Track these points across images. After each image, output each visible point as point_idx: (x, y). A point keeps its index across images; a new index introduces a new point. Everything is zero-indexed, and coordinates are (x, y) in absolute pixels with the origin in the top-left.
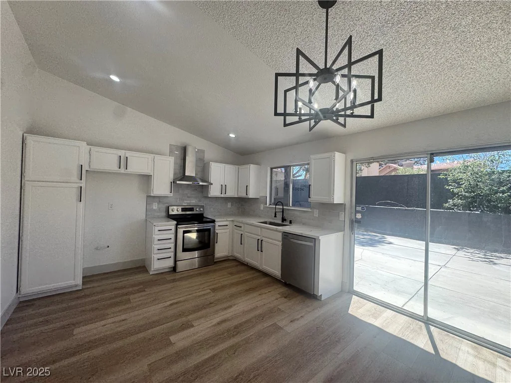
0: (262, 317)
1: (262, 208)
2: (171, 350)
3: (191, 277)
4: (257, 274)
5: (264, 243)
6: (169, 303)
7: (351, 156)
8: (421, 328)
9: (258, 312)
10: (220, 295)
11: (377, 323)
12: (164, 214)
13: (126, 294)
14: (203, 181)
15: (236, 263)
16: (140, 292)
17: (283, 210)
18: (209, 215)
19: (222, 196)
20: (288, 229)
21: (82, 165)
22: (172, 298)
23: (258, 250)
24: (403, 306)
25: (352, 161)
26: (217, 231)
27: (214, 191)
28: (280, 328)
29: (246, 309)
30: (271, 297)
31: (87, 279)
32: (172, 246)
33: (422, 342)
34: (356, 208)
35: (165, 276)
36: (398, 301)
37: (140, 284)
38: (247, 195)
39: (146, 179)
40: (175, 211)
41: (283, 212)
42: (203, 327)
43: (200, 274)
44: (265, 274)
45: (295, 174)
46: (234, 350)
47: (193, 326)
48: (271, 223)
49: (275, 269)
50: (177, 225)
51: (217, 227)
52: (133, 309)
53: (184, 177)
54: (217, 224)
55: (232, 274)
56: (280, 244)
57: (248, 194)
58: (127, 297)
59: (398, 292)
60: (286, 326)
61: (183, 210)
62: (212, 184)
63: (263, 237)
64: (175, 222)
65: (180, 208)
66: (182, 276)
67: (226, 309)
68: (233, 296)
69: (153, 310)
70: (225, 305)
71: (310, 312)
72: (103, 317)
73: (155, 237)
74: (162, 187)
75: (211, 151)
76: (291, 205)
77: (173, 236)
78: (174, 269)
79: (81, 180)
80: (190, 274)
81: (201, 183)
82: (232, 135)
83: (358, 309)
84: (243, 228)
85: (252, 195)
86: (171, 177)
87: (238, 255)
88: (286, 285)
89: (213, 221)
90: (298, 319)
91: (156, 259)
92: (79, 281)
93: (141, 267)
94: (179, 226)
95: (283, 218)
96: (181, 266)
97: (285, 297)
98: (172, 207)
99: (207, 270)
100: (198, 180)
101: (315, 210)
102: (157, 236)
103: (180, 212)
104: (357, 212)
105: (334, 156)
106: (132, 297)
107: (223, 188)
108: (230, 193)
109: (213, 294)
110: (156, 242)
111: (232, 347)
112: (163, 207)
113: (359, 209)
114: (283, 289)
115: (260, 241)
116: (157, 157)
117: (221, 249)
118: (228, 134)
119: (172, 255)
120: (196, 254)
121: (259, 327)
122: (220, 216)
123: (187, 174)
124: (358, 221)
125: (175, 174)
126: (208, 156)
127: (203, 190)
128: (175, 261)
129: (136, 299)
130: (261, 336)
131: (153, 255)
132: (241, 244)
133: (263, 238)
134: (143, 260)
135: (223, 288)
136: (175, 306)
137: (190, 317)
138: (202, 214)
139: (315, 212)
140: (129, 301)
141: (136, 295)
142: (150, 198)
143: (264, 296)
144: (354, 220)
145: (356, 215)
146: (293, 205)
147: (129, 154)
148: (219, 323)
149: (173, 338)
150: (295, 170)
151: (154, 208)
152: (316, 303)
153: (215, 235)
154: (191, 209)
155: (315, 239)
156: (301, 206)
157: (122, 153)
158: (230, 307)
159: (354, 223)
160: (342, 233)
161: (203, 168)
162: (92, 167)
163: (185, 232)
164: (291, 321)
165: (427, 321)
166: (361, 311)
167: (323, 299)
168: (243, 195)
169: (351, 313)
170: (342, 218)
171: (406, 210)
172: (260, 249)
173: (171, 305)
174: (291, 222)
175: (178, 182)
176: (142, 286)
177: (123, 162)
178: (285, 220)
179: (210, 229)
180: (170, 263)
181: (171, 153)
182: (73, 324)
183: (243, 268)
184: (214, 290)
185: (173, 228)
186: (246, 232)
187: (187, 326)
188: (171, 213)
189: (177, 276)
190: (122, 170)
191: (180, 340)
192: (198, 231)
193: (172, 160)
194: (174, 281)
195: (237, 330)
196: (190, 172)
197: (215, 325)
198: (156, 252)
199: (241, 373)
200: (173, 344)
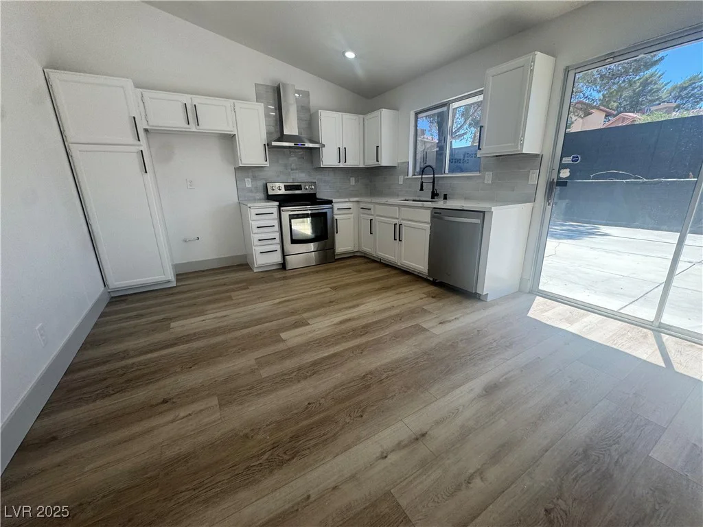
0: (399, 318)
1: (401, 182)
2: (281, 346)
3: (305, 274)
4: (394, 272)
5: (403, 229)
6: (278, 301)
7: (565, 61)
8: (645, 336)
9: (394, 312)
10: (342, 293)
11: (573, 329)
12: (261, 195)
13: (227, 291)
14: (312, 142)
15: (364, 260)
16: (245, 289)
17: (434, 179)
18: (321, 195)
19: (341, 165)
20: (440, 204)
21: (134, 118)
22: (284, 295)
23: (395, 239)
24: (620, 309)
25: (567, 70)
26: (336, 217)
27: (329, 158)
28: (425, 330)
29: (378, 308)
30: (413, 297)
31: (179, 277)
32: (277, 235)
33: (647, 352)
34: (561, 160)
35: (274, 274)
36: (613, 305)
37: (241, 282)
38: (377, 161)
39: (229, 140)
40: (279, 189)
41: (434, 183)
42: (322, 325)
43: (317, 272)
44: (405, 272)
45: (456, 132)
46: (360, 350)
47: (308, 324)
48: (414, 201)
49: (420, 264)
50: (280, 206)
51: (336, 211)
52: (237, 305)
53: (282, 137)
54: (336, 206)
55: (360, 271)
56: (428, 226)
57: (379, 159)
58: (228, 294)
59: (610, 293)
60: (433, 327)
61: (287, 188)
62: (324, 146)
63: (403, 219)
64: (277, 203)
65: (282, 186)
66: (295, 273)
67: (351, 307)
68: (360, 295)
69: (260, 308)
70: (350, 304)
71: (468, 314)
72: (202, 313)
73: (253, 223)
74: (252, 152)
75: (319, 93)
76: (447, 171)
77: (276, 223)
78: (283, 266)
79: (139, 140)
80: (303, 272)
81: (307, 145)
82: (350, 55)
83: (541, 311)
84: (372, 210)
85: (384, 162)
86: (262, 137)
87: (367, 249)
88: (434, 283)
89: (330, 202)
90: (450, 321)
91: (258, 253)
92: (170, 276)
93: (242, 265)
94: (282, 208)
95: (433, 192)
96: (293, 262)
97: (433, 297)
98: (271, 185)
99: (326, 267)
100: (306, 140)
101: (487, 173)
102: (254, 222)
103: (283, 192)
104: (562, 166)
105: (533, 61)
106: (232, 294)
107: (342, 153)
108: (353, 161)
109: (334, 292)
110: (256, 230)
111: (358, 347)
112: (260, 184)
113: (567, 160)
114: (432, 289)
115: (397, 227)
116: (239, 104)
117: (344, 242)
118: (344, 53)
119: (278, 247)
120: (312, 247)
121: (396, 327)
122: (340, 197)
123: (286, 132)
124: (562, 183)
125: (269, 134)
126: (315, 101)
127: (313, 154)
128: (284, 256)
129: (238, 296)
130: (398, 337)
131: (254, 248)
132: (371, 233)
133: (403, 222)
134: (245, 256)
135: (348, 285)
136: (287, 303)
137: (305, 315)
138: (315, 194)
139: (486, 176)
140: (230, 298)
141: (236, 293)
142: (242, 171)
143: (401, 296)
144: (555, 180)
145: (559, 172)
146: (451, 171)
147: (197, 100)
148: (341, 322)
149: (283, 335)
150: (455, 121)
151: (247, 186)
152: (479, 304)
153: (335, 221)
154: (299, 187)
155: (484, 212)
156: (462, 171)
157: (186, 99)
158: (358, 305)
159: (556, 185)
160: (529, 205)
161: (310, 122)
162: (150, 123)
163: (292, 217)
164: (441, 323)
165: (658, 329)
166: (548, 314)
167: (489, 299)
168: (371, 162)
169: (532, 316)
170: (534, 175)
171: (644, 183)
172: (397, 237)
173: (280, 303)
174: (445, 197)
175: (274, 144)
176: (244, 284)
177: (191, 114)
178: (437, 195)
179: (326, 213)
180: (276, 258)
181: (258, 99)
182: (171, 319)
183: (374, 265)
184: (334, 289)
185: (275, 210)
186: (377, 216)
187: (304, 323)
188: (271, 192)
189: (288, 274)
190: (193, 128)
191: (292, 337)
192: (313, 216)
193: (260, 108)
194: (285, 278)
195: (366, 329)
196: (291, 128)
197: (337, 324)
198: (257, 243)
199: (371, 373)
200: (284, 341)
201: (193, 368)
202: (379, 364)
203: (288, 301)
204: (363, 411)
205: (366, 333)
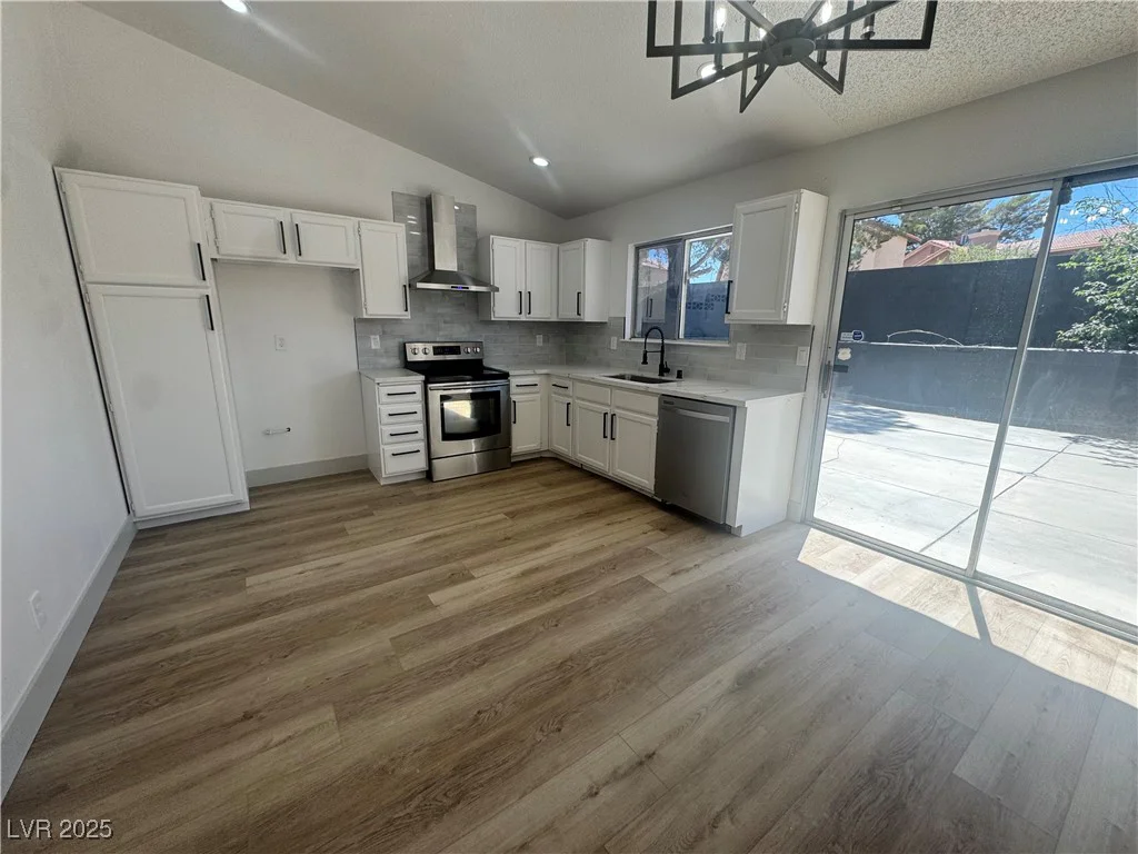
0: (613, 565)
1: (614, 346)
2: (430, 617)
3: (464, 490)
4: (603, 486)
5: (618, 421)
6: (423, 536)
7: (842, 203)
8: (956, 592)
9: (603, 556)
10: (524, 524)
11: (859, 580)
12: (396, 361)
13: (339, 519)
14: (477, 283)
15: (557, 465)
16: (365, 516)
17: (663, 347)
18: (494, 362)
19: (523, 318)
20: (673, 388)
21: (199, 245)
22: (429, 527)
23: (605, 437)
24: (922, 550)
25: (844, 216)
26: (513, 398)
27: (504, 307)
28: (649, 585)
29: (579, 550)
30: (634, 528)
31: (255, 492)
32: (420, 427)
33: (956, 616)
34: (839, 339)
35: (413, 489)
36: (913, 541)
37: (359, 502)
38: (578, 314)
39: (347, 279)
40: (421, 353)
41: (662, 352)
42: (494, 579)
43: (483, 486)
44: (620, 487)
46: (554, 621)
47: (473, 578)
48: (634, 378)
49: (644, 478)
50: (426, 382)
51: (513, 389)
52: (355, 545)
53: (432, 274)
54: (514, 381)
55: (549, 485)
56: (655, 420)
57: (581, 312)
58: (339, 525)
59: (913, 523)
60: (661, 581)
61: (437, 351)
62: (497, 290)
63: (618, 407)
64: (422, 377)
65: (430, 347)
66: (447, 488)
67: (537, 548)
68: (551, 527)
69: (394, 549)
70: (532, 544)
71: (713, 558)
72: (298, 559)
73: (382, 408)
74: (384, 296)
75: (491, 209)
76: (681, 336)
77: (419, 407)
78: (429, 475)
79: (204, 279)
80: (463, 485)
81: (473, 288)
82: (540, 162)
83: (819, 554)
84: (571, 388)
85: (589, 316)
86: (402, 272)
87: (562, 448)
88: (663, 506)
89: (505, 376)
90: (687, 570)
91: (388, 454)
92: (242, 495)
93: (361, 472)
94: (430, 385)
95: (661, 366)
96: (443, 469)
97: (663, 530)
98: (413, 345)
99: (498, 477)
100: (467, 280)
101: (739, 344)
102: (385, 407)
103: (431, 357)
104: (840, 345)
105: (798, 202)
106: (347, 525)
107: (524, 300)
108: (541, 312)
109: (510, 522)
110: (386, 419)
111: (552, 615)
112: (393, 344)
113: (847, 337)
114: (659, 515)
115: (609, 417)
116: (367, 225)
117: (525, 437)
118: (531, 159)
119: (421, 446)
120: (472, 445)
121: (608, 582)
122: (520, 364)
123: (439, 266)
124: (841, 367)
125: (411, 267)
126: (484, 220)
127: (479, 304)
128: (430, 459)
129: (357, 528)
130: (609, 599)
131: (382, 447)
132: (568, 425)
133: (617, 411)
134: (365, 458)
135: (531, 510)
136: (439, 541)
137: (468, 562)
138: (480, 361)
139: (738, 350)
140: (343, 531)
141: (353, 523)
142: (364, 325)
143: (616, 528)
144: (832, 364)
145: (837, 353)
146: (688, 335)
147: (300, 217)
148: (525, 574)
149: (434, 597)
150: (693, 251)
151: (373, 347)
152: (728, 542)
153: (511, 404)
154: (455, 350)
155: (735, 407)
156: (704, 336)
157: (283, 214)
158: (547, 545)
159: (833, 370)
160: (797, 397)
161: (476, 251)
162: (222, 251)
163: (444, 398)
164: (674, 574)
165: (973, 579)
166: (826, 557)
167: (744, 533)
168: (569, 314)
169: (803, 561)
170: (803, 353)
171: (960, 350)
172: (608, 434)
173: (425, 540)
174: (680, 375)
175: (420, 285)
176: (366, 507)
177: (289, 237)
178: (668, 370)
179: (499, 392)
180: (419, 462)
181: (398, 215)
182: (244, 570)
183: (574, 474)
184: (512, 515)
185: (418, 389)
186: (578, 398)
187: (464, 576)
188: (411, 358)
189: (436, 488)
190: (291, 258)
191: (448, 600)
192: (473, 397)
193: (400, 230)
194: (431, 497)
195: (562, 585)
196: (446, 260)
197: (518, 577)
198: (387, 439)
199: (571, 658)
200: (433, 607)
201: (290, 657)
202: (582, 643)
203: (438, 537)
204: (561, 722)
205: (563, 592)
